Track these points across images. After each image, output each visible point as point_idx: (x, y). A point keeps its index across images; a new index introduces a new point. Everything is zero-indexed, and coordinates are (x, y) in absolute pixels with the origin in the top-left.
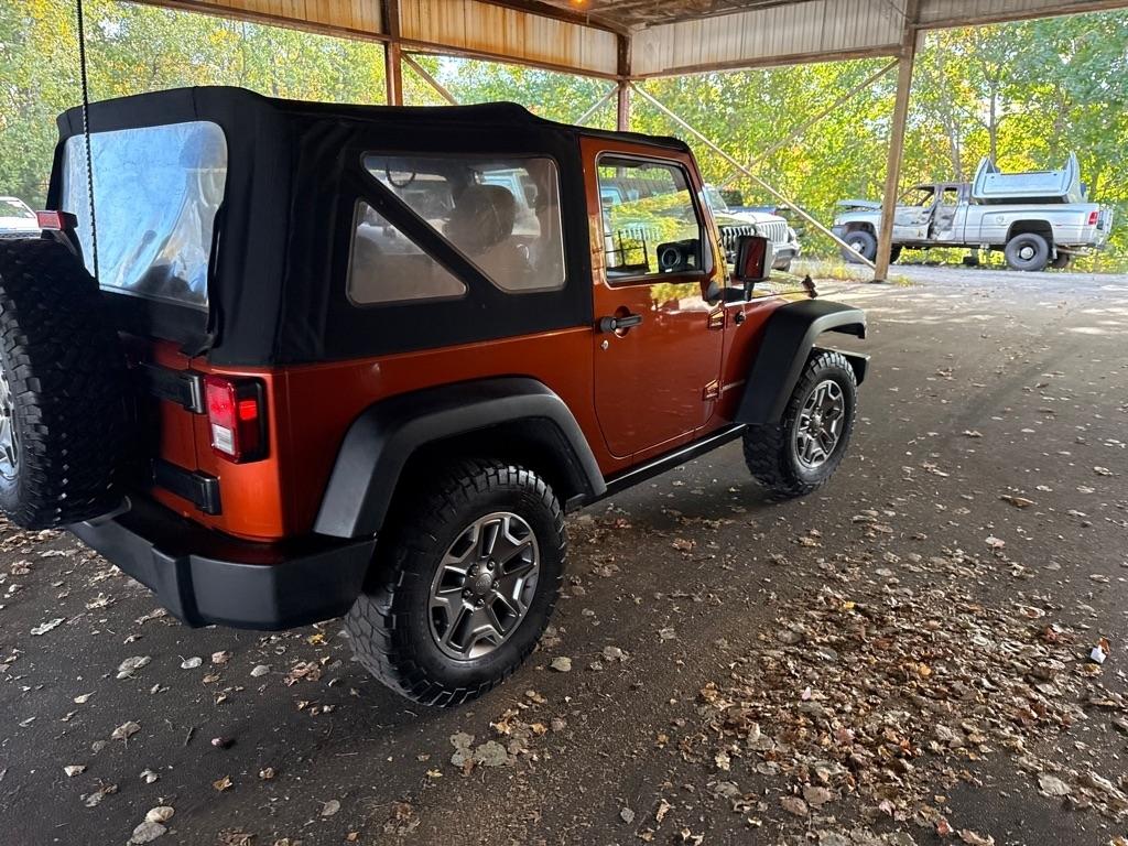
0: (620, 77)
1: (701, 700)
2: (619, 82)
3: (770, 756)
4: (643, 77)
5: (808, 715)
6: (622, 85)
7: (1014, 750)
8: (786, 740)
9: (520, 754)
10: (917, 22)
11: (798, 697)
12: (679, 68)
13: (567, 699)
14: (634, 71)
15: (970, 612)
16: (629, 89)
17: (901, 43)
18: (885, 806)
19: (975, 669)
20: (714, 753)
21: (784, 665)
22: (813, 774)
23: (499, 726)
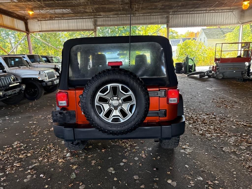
0: (27, 32)
1: (194, 134)
2: (27, 33)
3: (211, 136)
4: (33, 32)
5: (206, 130)
6: (28, 34)
7: (225, 125)
8: (209, 134)
9: (191, 149)
10: (96, 25)
11: (202, 130)
12: (43, 31)
13: (183, 141)
14: (30, 31)
15: (197, 114)
16: (30, 35)
17: (94, 29)
18: (228, 135)
19: (209, 120)
20: (206, 138)
21: (194, 127)
22: (218, 135)
23: (183, 148)
